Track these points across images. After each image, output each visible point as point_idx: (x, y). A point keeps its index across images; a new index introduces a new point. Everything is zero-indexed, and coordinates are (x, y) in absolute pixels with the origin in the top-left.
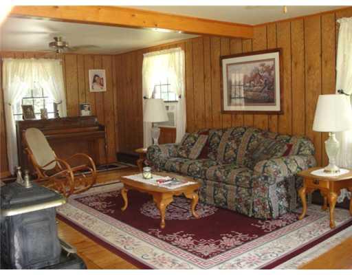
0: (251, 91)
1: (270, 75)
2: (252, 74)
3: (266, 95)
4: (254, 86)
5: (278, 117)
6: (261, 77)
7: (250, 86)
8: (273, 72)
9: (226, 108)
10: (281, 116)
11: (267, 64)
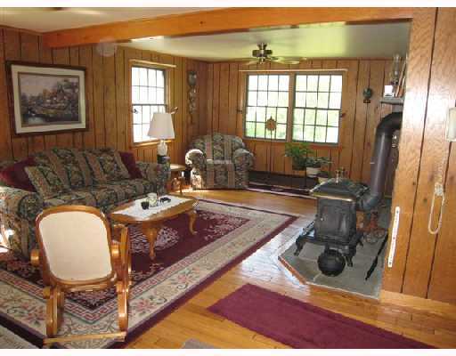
0: (53, 108)
1: (74, 92)
2: (53, 90)
3: (70, 112)
4: (57, 103)
5: (83, 135)
6: (65, 94)
7: (51, 103)
8: (77, 90)
9: (20, 129)
10: (86, 133)
11: (71, 80)
